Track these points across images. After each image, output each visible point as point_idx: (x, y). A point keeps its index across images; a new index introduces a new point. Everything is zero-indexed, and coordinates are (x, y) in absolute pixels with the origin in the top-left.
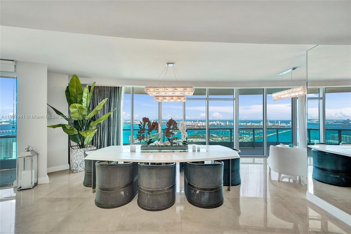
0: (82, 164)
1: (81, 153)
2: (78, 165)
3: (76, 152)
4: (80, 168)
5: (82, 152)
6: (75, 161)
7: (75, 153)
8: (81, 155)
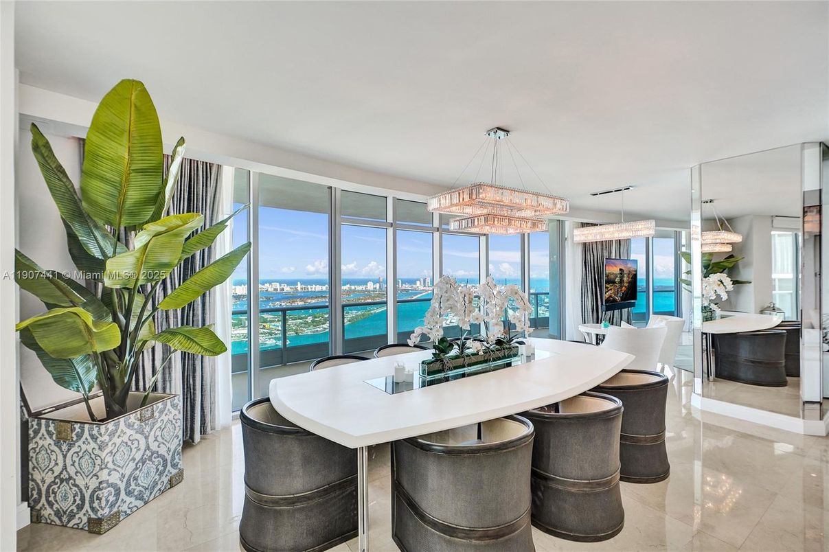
0: (136, 479)
1: (129, 432)
2: (118, 494)
3: (112, 434)
4: (128, 499)
5: (136, 427)
6: (109, 475)
7: (106, 438)
8: (129, 443)
